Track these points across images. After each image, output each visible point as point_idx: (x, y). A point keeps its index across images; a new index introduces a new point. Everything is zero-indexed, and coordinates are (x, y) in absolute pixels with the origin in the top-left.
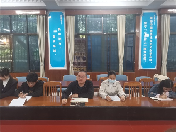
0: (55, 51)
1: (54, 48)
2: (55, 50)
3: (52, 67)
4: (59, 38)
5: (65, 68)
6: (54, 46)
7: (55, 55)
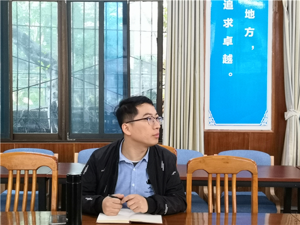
0: (228, 59)
1: (227, 50)
2: (231, 56)
3: (214, 123)
4: (246, 12)
5: (266, 125)
6: (228, 41)
7: (231, 74)
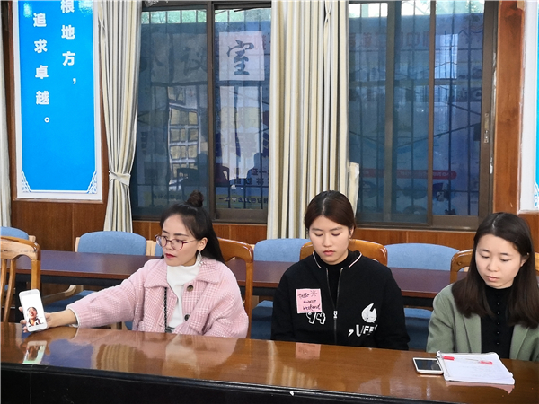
2: (46, 93)
3: (28, 189)
7: (47, 120)
